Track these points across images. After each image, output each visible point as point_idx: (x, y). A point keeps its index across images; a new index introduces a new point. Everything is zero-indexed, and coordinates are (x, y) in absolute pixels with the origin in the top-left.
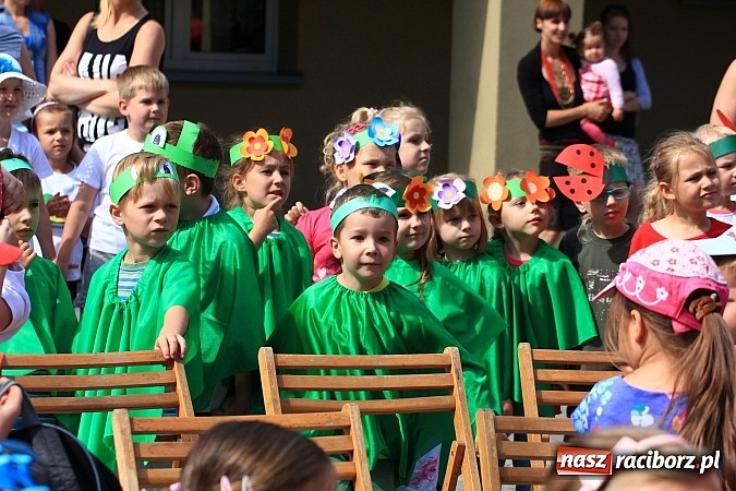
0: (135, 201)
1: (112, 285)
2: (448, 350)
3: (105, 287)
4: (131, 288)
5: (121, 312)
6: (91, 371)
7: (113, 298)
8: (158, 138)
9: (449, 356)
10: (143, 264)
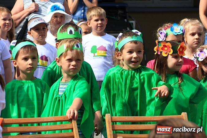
1: (57, 90)
2: (183, 113)
3: (55, 91)
4: (63, 91)
5: (59, 100)
6: (49, 124)
9: (183, 116)
10: (68, 82)
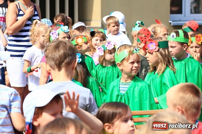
0: (127, 61)
4: (125, 90)
7: (119, 92)
8: (173, 36)
10: (129, 82)
